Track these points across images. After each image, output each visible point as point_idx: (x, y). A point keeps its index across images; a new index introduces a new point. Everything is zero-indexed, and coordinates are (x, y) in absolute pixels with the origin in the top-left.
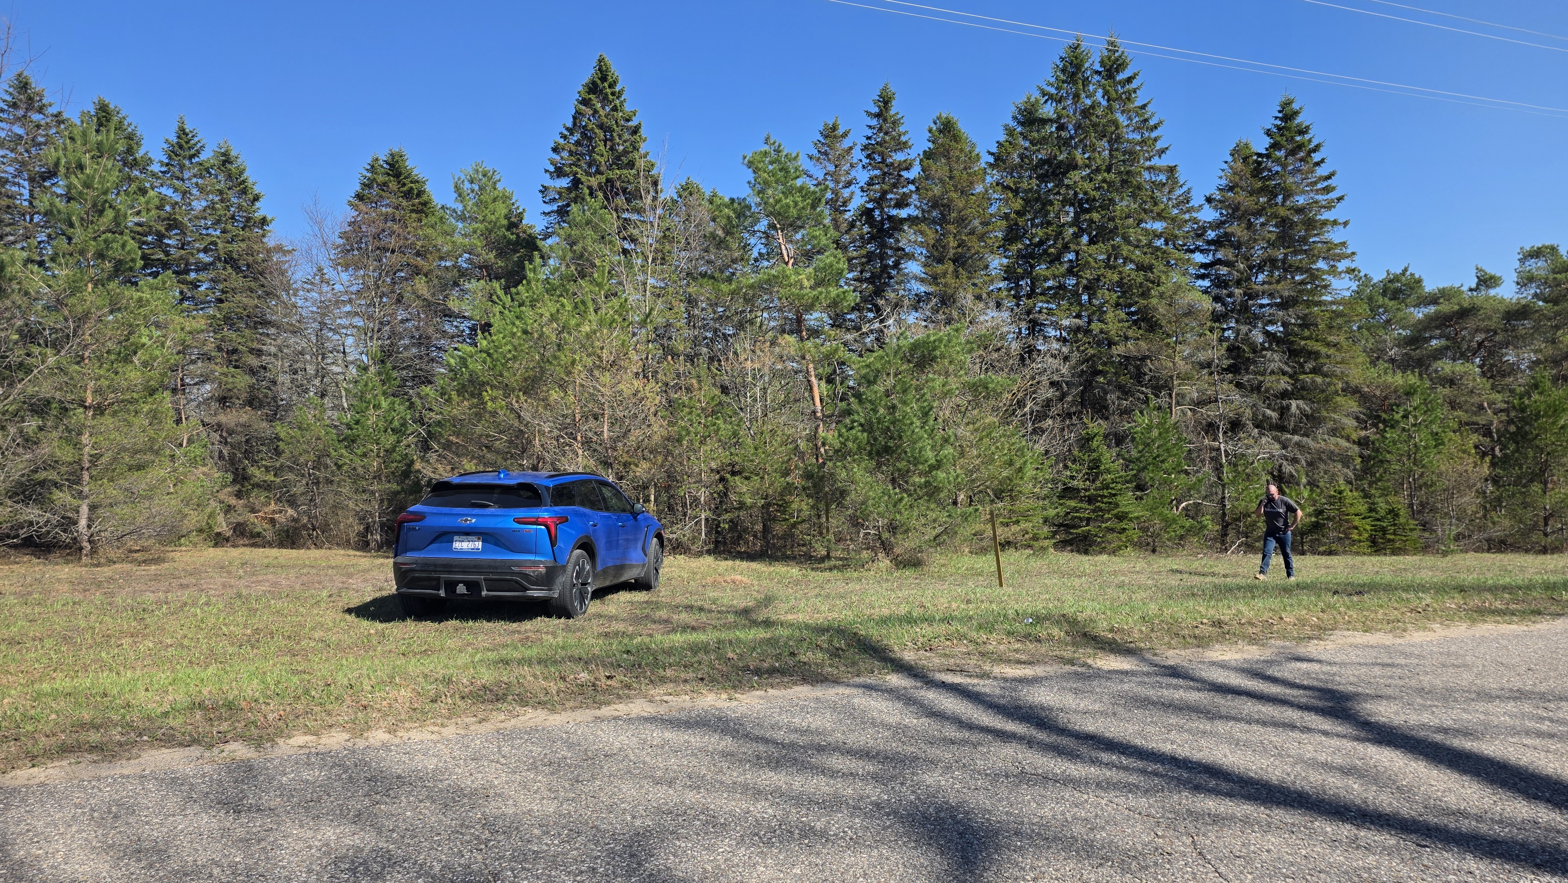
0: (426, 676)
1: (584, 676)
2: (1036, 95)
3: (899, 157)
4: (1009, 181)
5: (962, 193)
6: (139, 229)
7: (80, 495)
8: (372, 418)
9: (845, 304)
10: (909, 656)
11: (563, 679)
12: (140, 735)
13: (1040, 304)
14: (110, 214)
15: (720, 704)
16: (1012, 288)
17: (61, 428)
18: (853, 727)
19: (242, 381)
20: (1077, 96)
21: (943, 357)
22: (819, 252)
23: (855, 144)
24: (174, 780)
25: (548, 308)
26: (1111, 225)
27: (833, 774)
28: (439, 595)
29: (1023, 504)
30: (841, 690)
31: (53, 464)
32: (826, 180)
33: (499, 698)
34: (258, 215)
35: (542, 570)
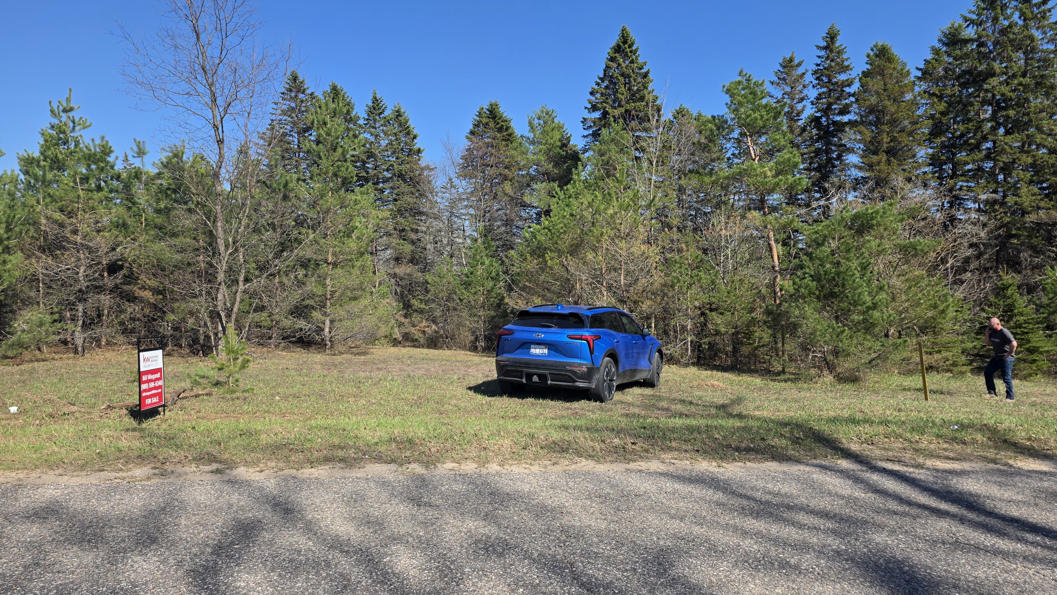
0: (519, 433)
1: (617, 441)
2: (959, 21)
3: (842, 77)
4: (935, 90)
5: (894, 101)
6: (353, 159)
7: (325, 314)
8: (480, 271)
9: (800, 188)
10: (855, 447)
11: (603, 441)
12: (364, 454)
13: (960, 183)
14: (340, 150)
15: (712, 469)
16: (936, 172)
17: (316, 275)
18: (814, 495)
19: (408, 248)
20: (995, 20)
21: (879, 225)
22: (779, 151)
23: (807, 71)
24: (384, 482)
25: (586, 198)
26: (1026, 119)
27: (801, 526)
28: (522, 382)
29: (944, 338)
30: (802, 467)
31: (312, 296)
32: (783, 98)
33: (564, 450)
34: (416, 147)
35: (584, 369)
